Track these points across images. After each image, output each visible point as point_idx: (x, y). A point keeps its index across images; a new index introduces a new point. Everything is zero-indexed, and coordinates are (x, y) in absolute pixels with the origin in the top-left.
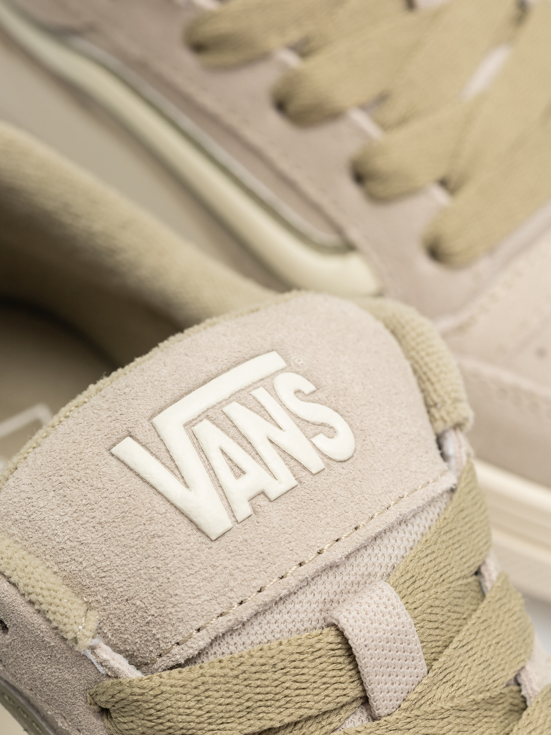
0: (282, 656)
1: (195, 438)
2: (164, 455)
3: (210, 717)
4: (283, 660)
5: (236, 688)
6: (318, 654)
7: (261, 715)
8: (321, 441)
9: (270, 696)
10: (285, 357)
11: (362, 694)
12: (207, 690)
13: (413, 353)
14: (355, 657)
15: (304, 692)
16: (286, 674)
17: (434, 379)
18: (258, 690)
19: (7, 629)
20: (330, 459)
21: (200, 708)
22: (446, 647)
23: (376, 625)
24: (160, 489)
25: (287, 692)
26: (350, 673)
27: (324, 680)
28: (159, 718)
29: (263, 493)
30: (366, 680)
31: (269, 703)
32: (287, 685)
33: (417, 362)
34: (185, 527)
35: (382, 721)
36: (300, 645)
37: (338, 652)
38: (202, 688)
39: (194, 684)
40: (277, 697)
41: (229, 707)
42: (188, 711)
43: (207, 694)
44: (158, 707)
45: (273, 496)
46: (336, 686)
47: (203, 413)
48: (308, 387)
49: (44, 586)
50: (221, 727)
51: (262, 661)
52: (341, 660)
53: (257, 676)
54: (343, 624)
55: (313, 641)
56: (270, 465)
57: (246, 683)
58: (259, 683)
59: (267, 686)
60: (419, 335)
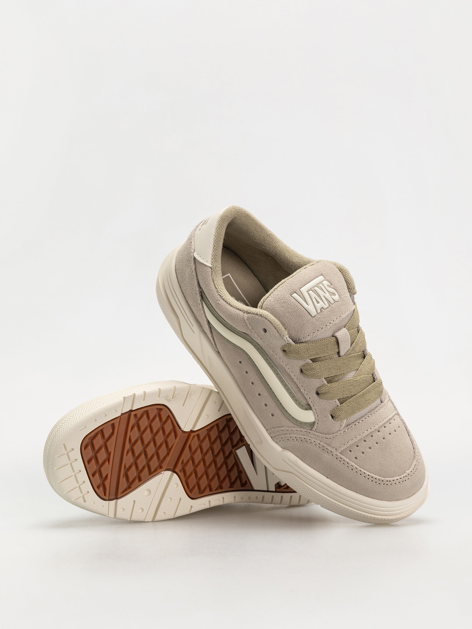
0: (325, 342)
1: (309, 294)
2: (303, 299)
3: (309, 354)
4: (325, 343)
5: (315, 348)
6: (331, 342)
7: (319, 354)
8: (333, 296)
9: (321, 350)
10: (324, 277)
11: (338, 351)
12: (309, 348)
13: (345, 276)
14: (339, 343)
15: (328, 350)
16: (325, 346)
17: (350, 283)
18: (319, 349)
19: (266, 331)
20: (335, 301)
21: (307, 352)
22: (353, 342)
23: (344, 337)
24: (302, 305)
25: (325, 350)
26: (337, 347)
27: (332, 348)
28: (298, 353)
29: (323, 307)
30: (340, 349)
31: (321, 352)
32: (325, 348)
33: (346, 279)
34: (308, 314)
35: (342, 357)
36: (328, 340)
37: (335, 342)
38: (308, 348)
39: (307, 346)
40: (323, 351)
41: (313, 352)
42: (305, 352)
43: (309, 349)
44: (299, 351)
45: (325, 308)
46: (334, 349)
47: (310, 289)
48: (330, 285)
49: (278, 324)
50: (311, 356)
51: (321, 343)
52: (335, 344)
53: (319, 346)
54: (338, 337)
55: (331, 339)
56: (324, 302)
57: (317, 347)
58: (319, 347)
59: (321, 348)
60: (346, 272)
